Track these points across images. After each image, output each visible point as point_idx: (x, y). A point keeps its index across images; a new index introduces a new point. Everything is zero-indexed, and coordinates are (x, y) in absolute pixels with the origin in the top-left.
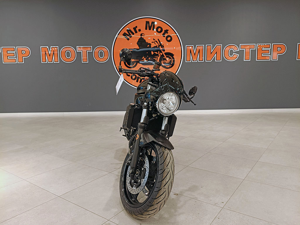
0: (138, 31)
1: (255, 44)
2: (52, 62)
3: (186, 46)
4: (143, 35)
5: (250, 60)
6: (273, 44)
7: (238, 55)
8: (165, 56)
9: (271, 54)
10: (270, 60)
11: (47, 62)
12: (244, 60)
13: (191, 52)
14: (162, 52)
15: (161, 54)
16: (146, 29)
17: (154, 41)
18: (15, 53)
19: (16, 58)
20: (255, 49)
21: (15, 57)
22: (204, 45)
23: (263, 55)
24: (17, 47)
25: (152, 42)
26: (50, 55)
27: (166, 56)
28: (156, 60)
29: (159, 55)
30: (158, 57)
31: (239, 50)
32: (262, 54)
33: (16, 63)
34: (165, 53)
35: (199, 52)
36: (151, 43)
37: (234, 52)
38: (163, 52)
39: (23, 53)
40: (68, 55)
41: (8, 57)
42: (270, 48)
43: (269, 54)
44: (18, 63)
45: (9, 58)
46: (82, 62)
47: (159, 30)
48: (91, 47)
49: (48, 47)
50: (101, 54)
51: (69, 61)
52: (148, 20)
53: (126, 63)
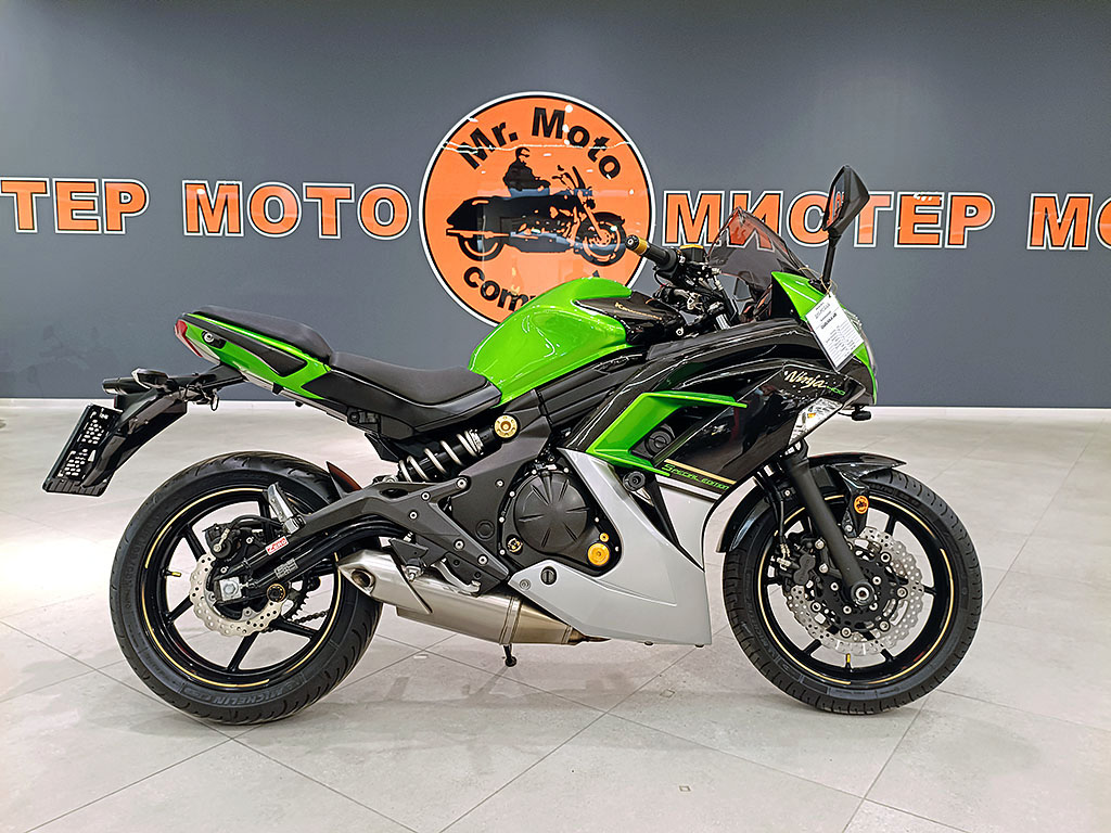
0: (507, 139)
1: (893, 193)
2: (221, 234)
3: (666, 192)
4: (523, 152)
5: (874, 245)
6: (950, 194)
8: (595, 224)
9: (943, 228)
10: (940, 246)
11: (201, 234)
12: (856, 245)
13: (680, 213)
14: (584, 212)
15: (583, 217)
16: (535, 133)
17: (559, 174)
18: (95, 199)
19: (99, 218)
20: (892, 209)
21: (96, 212)
22: (723, 192)
23: (918, 228)
24: (104, 180)
25: (554, 178)
26: (213, 210)
27: (599, 225)
28: (565, 235)
29: (576, 219)
30: (571, 226)
32: (916, 226)
33: (100, 232)
34: (595, 215)
35: (707, 213)
36: (549, 179)
38: (588, 209)
39: (123, 201)
40: (275, 209)
41: (74, 212)
42: (942, 208)
43: (939, 226)
44: (106, 232)
45: (75, 217)
46: (321, 236)
47: (579, 136)
48: (350, 188)
49: (206, 182)
50: (384, 213)
51: (277, 230)
52: (541, 103)
53: (466, 243)
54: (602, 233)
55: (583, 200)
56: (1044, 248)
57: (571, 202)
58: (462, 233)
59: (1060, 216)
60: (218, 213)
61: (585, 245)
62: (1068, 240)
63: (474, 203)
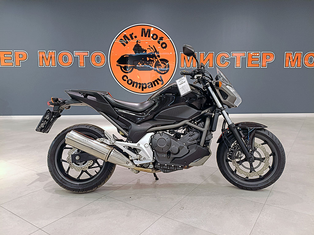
0: (134, 38)
1: (246, 52)
2: (50, 66)
3: (180, 53)
5: (241, 67)
6: (262, 52)
7: (230, 62)
8: (160, 62)
9: (260, 62)
10: (259, 67)
11: (44, 66)
12: (235, 67)
13: (184, 59)
15: (157, 60)
16: (142, 36)
17: (149, 47)
18: (12, 56)
19: (13, 62)
20: (245, 57)
21: (12, 60)
22: (197, 53)
23: (253, 62)
24: (14, 51)
25: (148, 49)
26: (47, 59)
28: (151, 65)
29: (154, 61)
30: (153, 63)
31: (230, 58)
33: (13, 66)
34: (160, 59)
36: (147, 49)
37: (226, 60)
38: (158, 58)
39: (20, 57)
40: (66, 59)
41: (5, 60)
42: (260, 56)
43: (259, 61)
44: (15, 66)
45: (6, 62)
46: (79, 67)
47: (155, 37)
48: (88, 52)
49: (45, 51)
50: (98, 59)
51: (66, 65)
52: (144, 27)
53: (122, 68)
54: (162, 65)
55: (156, 55)
56: (289, 67)
57: (153, 56)
58: (121, 65)
59: (293, 58)
60: (49, 60)
61: (157, 69)
62: (296, 65)
63: (125, 56)
